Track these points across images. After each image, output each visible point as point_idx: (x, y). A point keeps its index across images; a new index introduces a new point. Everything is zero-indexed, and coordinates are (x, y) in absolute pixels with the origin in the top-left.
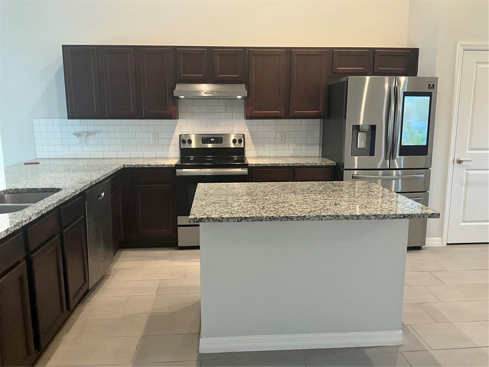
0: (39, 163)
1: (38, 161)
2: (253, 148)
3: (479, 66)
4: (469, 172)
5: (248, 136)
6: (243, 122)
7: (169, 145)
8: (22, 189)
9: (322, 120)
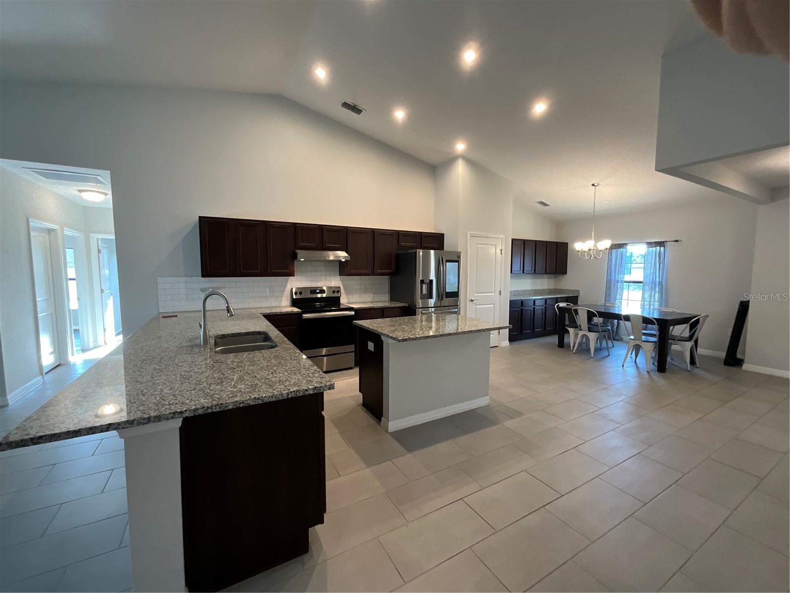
0: (176, 316)
1: (175, 314)
2: (345, 297)
3: (479, 246)
4: (477, 307)
5: (342, 288)
6: (338, 278)
7: (282, 296)
8: (228, 334)
9: (390, 276)
